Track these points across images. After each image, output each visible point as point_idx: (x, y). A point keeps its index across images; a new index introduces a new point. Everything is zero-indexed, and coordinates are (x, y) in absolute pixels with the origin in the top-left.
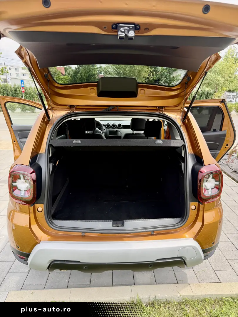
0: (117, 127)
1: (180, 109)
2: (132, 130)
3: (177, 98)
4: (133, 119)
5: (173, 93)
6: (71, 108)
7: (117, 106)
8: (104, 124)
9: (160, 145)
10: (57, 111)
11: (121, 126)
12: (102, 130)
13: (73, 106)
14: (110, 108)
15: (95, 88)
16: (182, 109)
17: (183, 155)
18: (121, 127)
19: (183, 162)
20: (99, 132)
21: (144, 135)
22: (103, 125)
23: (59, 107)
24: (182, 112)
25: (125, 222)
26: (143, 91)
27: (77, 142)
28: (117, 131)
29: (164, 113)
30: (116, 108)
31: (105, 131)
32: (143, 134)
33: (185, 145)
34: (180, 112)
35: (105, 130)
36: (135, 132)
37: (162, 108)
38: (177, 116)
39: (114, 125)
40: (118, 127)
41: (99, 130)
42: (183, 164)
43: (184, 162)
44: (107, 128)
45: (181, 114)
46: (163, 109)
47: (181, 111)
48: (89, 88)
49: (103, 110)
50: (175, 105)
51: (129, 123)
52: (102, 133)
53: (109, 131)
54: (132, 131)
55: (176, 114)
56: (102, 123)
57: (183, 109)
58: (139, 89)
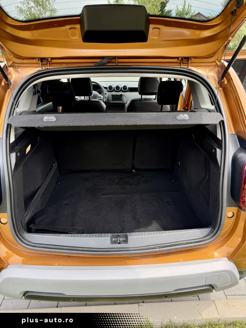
0: (121, 91)
1: (215, 62)
2: (140, 94)
3: (214, 41)
4: (142, 79)
5: (207, 33)
6: (42, 62)
7: (115, 58)
8: (105, 86)
9: (184, 123)
10: (22, 69)
11: (126, 88)
12: (102, 95)
13: (44, 59)
14: (105, 61)
15: (78, 26)
16: (218, 61)
17: (219, 136)
18: (127, 90)
19: (218, 148)
20: (99, 97)
21: (157, 101)
22: (104, 88)
23: (25, 61)
24: (218, 66)
25: (129, 237)
26: (158, 30)
27: (49, 119)
28: (121, 95)
29: (190, 68)
30: (114, 61)
31: (106, 96)
32: (154, 99)
33: (223, 121)
34: (214, 66)
35: (106, 94)
36: (144, 97)
37: (187, 59)
38: (209, 74)
39: (118, 87)
40: (123, 90)
41: (99, 95)
42: (218, 151)
43: (220, 148)
44: (109, 92)
45: (216, 69)
46: (188, 61)
47: (217, 64)
48: (68, 27)
49: (93, 65)
50: (208, 54)
51: (136, 85)
52: (102, 98)
53: (112, 95)
54: (141, 96)
55: (208, 69)
56: (103, 85)
57: (220, 61)
58: (151, 26)
